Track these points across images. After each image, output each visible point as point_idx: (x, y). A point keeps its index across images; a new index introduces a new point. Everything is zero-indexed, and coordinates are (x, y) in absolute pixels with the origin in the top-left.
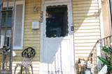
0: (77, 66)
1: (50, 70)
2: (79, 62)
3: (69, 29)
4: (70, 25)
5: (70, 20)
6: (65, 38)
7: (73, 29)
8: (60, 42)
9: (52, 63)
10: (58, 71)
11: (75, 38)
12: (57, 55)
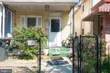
3: (60, 29)
11: (62, 33)
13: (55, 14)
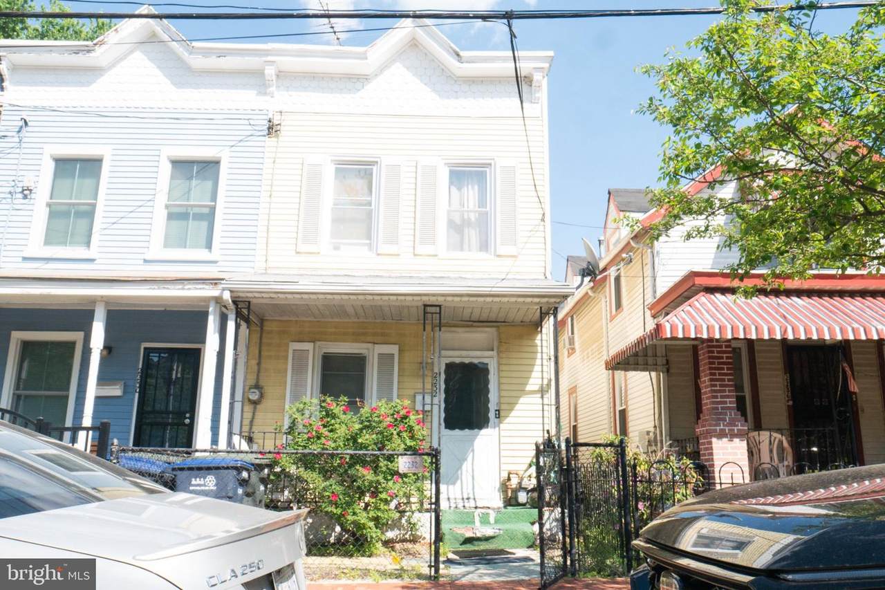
0: (504, 487)
1: (451, 496)
2: (509, 479)
3: (492, 415)
4: (492, 406)
5: (493, 396)
6: (484, 431)
7: (498, 415)
8: (472, 441)
9: (454, 484)
10: (468, 499)
11: (502, 433)
12: (466, 466)
13: (463, 335)
